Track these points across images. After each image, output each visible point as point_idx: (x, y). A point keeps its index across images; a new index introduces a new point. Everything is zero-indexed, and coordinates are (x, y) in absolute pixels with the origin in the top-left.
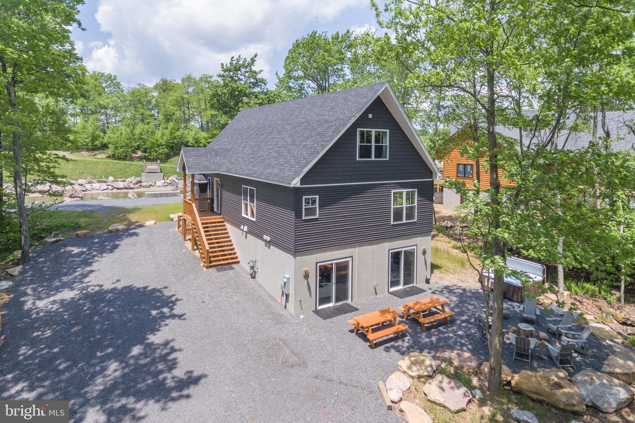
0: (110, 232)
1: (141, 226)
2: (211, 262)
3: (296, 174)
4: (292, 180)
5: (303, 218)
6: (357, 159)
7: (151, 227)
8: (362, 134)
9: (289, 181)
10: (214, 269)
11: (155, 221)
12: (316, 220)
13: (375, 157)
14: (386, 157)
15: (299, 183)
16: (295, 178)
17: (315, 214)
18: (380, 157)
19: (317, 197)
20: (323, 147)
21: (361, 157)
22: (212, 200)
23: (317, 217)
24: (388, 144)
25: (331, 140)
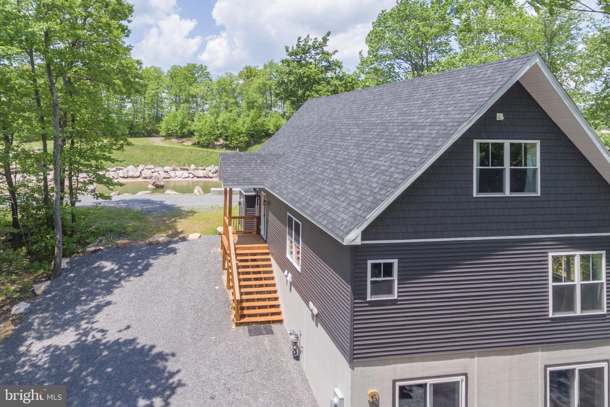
0: (151, 244)
1: (184, 239)
2: (243, 316)
3: (356, 220)
4: (347, 234)
5: (369, 299)
6: (475, 195)
7: (194, 242)
8: (483, 148)
9: (341, 234)
10: (246, 328)
11: (199, 235)
12: (394, 302)
13: (512, 190)
14: (535, 191)
15: (359, 239)
16: (351, 230)
17: (390, 291)
18: (522, 190)
19: (395, 262)
20: (406, 175)
21: (481, 190)
22: (259, 219)
23: (396, 297)
24: (538, 166)
25: (422, 164)
